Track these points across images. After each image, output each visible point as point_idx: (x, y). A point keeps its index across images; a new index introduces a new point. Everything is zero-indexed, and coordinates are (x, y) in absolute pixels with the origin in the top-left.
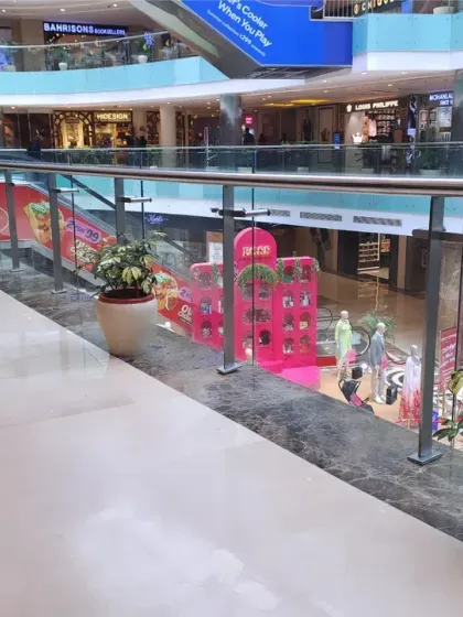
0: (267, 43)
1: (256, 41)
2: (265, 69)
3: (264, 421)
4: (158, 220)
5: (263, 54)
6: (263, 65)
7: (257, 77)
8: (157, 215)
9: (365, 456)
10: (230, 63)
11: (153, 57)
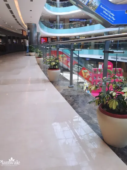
0: (114, 19)
1: (111, 19)
2: (113, 25)
3: (70, 98)
4: (89, 59)
5: (113, 22)
6: (113, 24)
7: (112, 28)
8: (88, 58)
9: (88, 109)
10: (106, 24)
11: (91, 24)
